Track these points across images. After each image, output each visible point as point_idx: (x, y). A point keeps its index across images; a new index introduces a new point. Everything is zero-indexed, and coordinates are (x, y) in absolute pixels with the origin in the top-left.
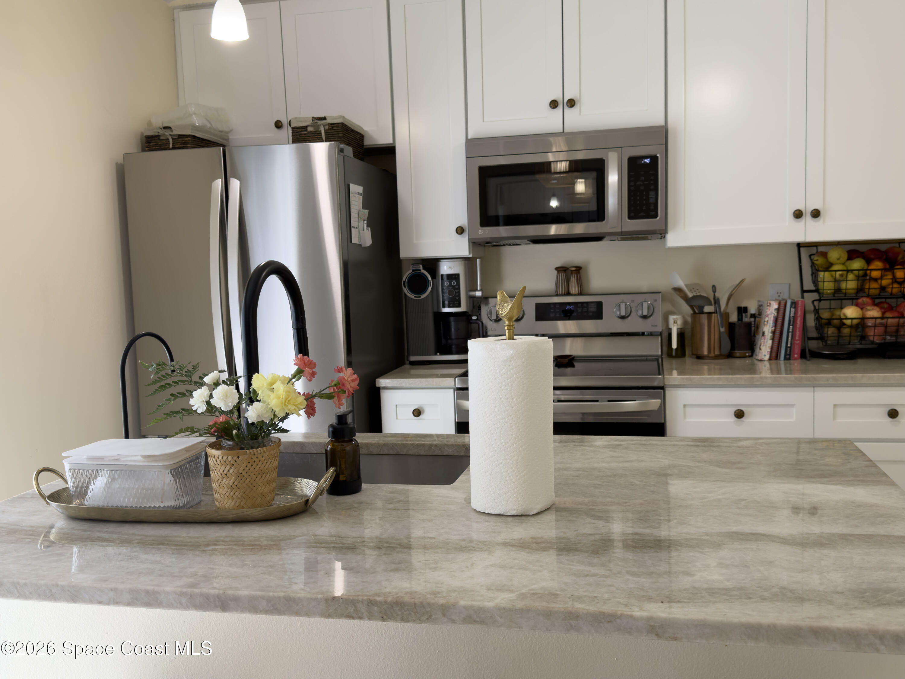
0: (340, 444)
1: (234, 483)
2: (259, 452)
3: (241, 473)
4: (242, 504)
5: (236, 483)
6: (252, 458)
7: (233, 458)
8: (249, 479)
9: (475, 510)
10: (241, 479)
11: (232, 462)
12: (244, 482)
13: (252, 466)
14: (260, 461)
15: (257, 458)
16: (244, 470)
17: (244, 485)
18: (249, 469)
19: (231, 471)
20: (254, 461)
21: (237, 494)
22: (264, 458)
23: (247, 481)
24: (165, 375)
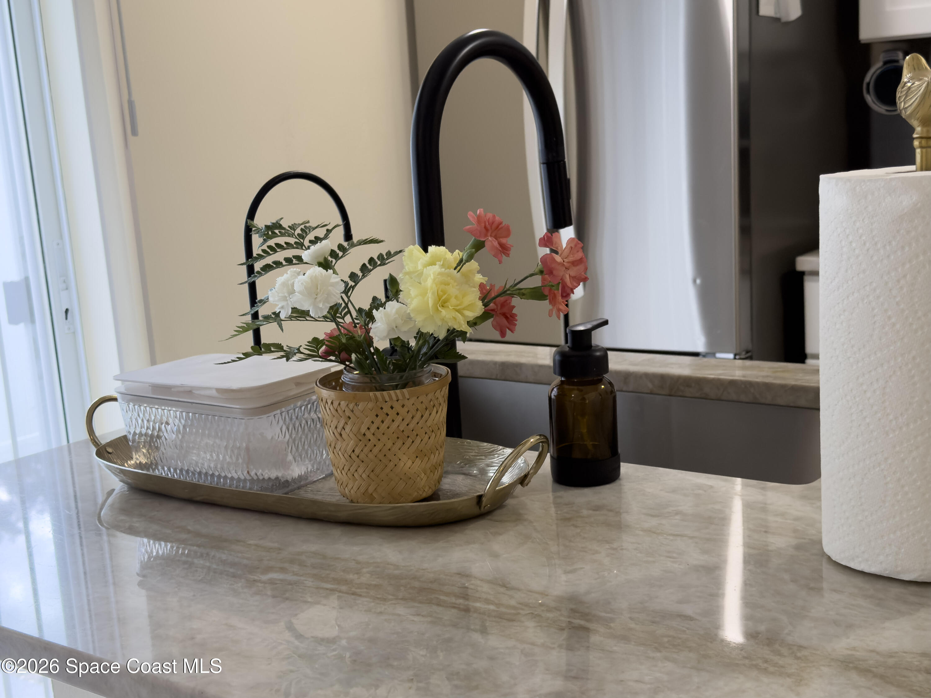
0: (576, 387)
1: (353, 451)
2: (394, 398)
3: (364, 435)
4: (371, 490)
5: (357, 451)
6: (382, 408)
7: (348, 405)
8: (380, 446)
9: (829, 558)
10: (366, 446)
11: (348, 413)
12: (371, 451)
13: (383, 422)
14: (398, 414)
15: (392, 408)
16: (368, 429)
17: (371, 456)
18: (378, 428)
19: (348, 428)
20: (387, 415)
21: (360, 471)
22: (406, 409)
23: (376, 450)
24: (274, 246)
